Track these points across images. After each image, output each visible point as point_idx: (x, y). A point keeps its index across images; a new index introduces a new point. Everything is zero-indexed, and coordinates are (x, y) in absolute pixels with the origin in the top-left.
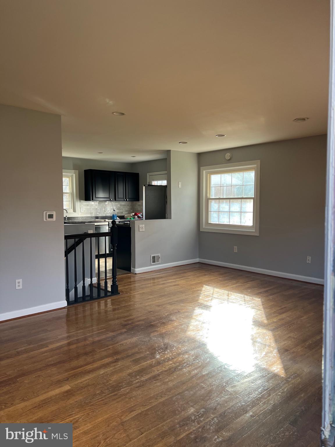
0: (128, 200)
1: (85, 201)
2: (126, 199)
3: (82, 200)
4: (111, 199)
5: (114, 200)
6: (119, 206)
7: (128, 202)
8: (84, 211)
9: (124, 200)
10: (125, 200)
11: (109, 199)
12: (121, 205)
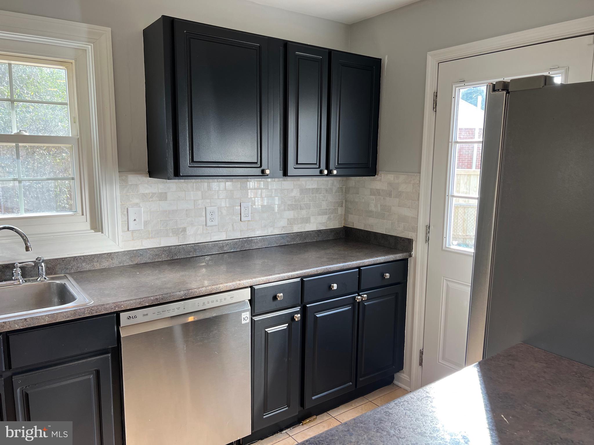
0: (335, 172)
1: (150, 176)
2: (327, 168)
3: (136, 171)
4: (268, 172)
5: (281, 172)
6: (296, 193)
7: (339, 178)
8: (146, 223)
9: (321, 172)
10: (326, 172)
11: (258, 171)
12: (304, 191)
